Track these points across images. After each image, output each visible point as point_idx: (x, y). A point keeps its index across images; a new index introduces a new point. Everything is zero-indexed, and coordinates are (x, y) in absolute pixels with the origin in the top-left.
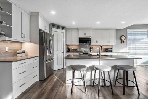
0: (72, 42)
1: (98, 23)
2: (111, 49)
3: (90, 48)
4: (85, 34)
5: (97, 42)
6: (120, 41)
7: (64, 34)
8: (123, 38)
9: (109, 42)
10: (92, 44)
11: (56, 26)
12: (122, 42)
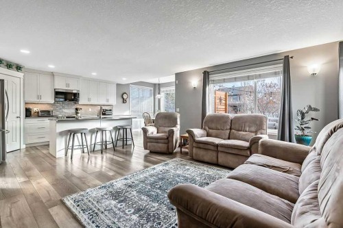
0: (39, 97)
1: (94, 74)
2: (111, 110)
3: (77, 109)
4: (68, 85)
5: (89, 100)
6: (121, 100)
7: (22, 80)
8: (125, 96)
9: (108, 100)
10: (80, 102)
11: (5, 64)
12: (124, 101)
